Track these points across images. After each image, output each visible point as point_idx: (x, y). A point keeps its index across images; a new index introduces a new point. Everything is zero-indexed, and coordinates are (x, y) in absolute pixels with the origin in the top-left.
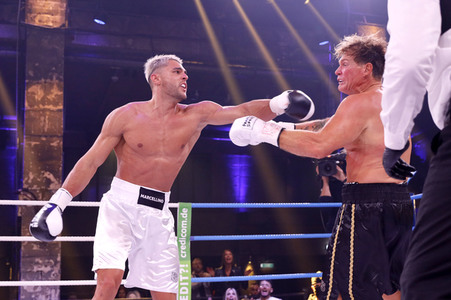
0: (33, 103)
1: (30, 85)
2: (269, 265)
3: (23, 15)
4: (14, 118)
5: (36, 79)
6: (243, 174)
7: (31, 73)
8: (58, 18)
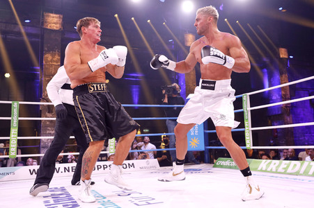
0: (47, 61)
1: (46, 53)
2: (147, 131)
3: (43, 24)
4: (38, 68)
5: (48, 51)
6: (137, 93)
7: (46, 49)
8: (58, 25)
